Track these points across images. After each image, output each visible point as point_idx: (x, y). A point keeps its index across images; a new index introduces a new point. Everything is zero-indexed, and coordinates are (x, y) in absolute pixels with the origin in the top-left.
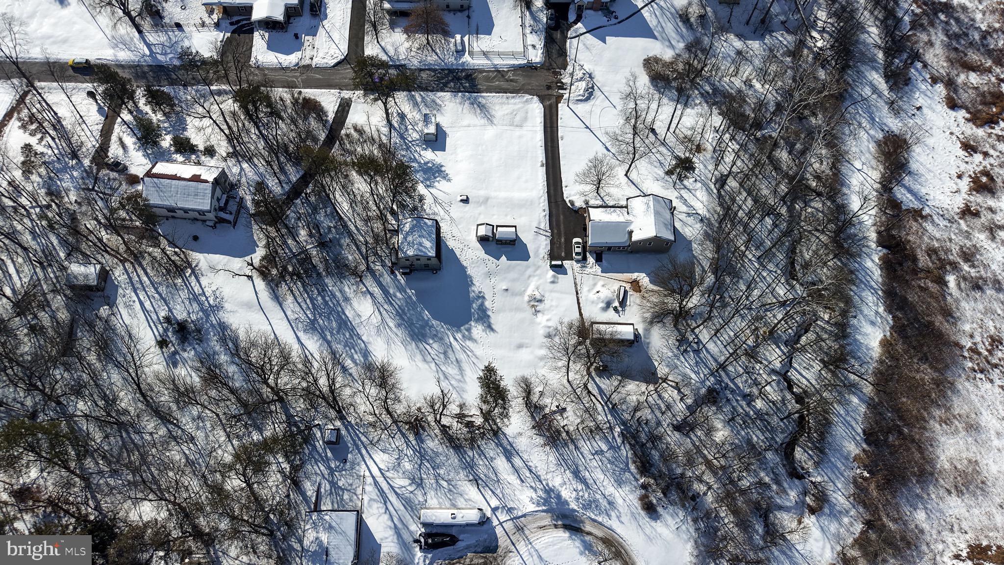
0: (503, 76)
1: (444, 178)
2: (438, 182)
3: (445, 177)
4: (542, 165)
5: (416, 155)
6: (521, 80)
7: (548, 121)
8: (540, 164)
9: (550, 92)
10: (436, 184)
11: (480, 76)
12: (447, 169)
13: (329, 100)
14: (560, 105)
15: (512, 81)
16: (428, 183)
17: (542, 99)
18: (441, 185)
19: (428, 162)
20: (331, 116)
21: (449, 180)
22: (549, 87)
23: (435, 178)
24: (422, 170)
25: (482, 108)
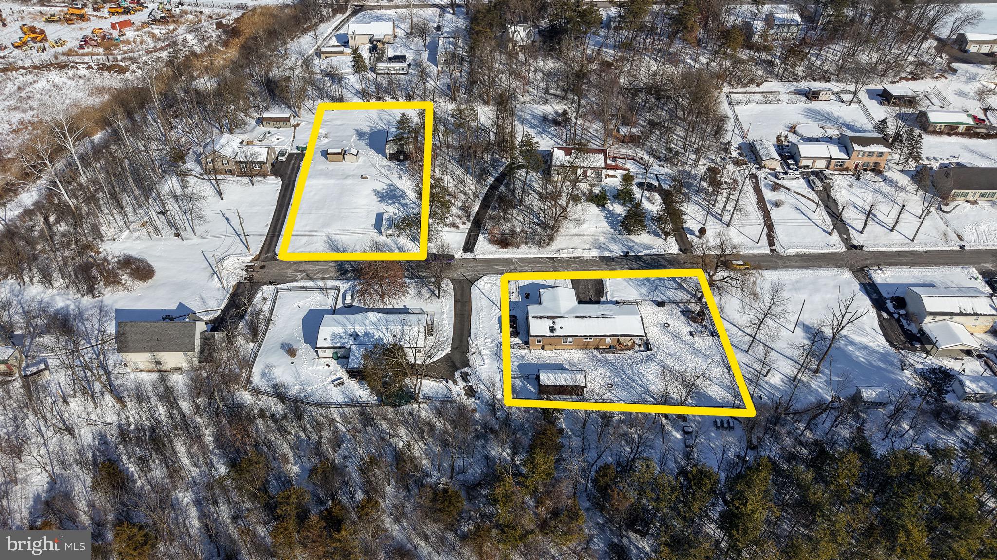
0: (307, 275)
1: (378, 192)
2: (383, 189)
3: (377, 193)
5: (402, 209)
6: (290, 272)
7: (275, 239)
8: (293, 206)
9: (263, 263)
10: (385, 187)
11: (332, 274)
12: (375, 199)
13: (484, 248)
14: (258, 253)
15: (300, 271)
16: (392, 188)
17: (274, 258)
18: (381, 186)
19: (391, 203)
20: (481, 237)
21: (374, 190)
22: (263, 267)
23: (386, 192)
24: (397, 197)
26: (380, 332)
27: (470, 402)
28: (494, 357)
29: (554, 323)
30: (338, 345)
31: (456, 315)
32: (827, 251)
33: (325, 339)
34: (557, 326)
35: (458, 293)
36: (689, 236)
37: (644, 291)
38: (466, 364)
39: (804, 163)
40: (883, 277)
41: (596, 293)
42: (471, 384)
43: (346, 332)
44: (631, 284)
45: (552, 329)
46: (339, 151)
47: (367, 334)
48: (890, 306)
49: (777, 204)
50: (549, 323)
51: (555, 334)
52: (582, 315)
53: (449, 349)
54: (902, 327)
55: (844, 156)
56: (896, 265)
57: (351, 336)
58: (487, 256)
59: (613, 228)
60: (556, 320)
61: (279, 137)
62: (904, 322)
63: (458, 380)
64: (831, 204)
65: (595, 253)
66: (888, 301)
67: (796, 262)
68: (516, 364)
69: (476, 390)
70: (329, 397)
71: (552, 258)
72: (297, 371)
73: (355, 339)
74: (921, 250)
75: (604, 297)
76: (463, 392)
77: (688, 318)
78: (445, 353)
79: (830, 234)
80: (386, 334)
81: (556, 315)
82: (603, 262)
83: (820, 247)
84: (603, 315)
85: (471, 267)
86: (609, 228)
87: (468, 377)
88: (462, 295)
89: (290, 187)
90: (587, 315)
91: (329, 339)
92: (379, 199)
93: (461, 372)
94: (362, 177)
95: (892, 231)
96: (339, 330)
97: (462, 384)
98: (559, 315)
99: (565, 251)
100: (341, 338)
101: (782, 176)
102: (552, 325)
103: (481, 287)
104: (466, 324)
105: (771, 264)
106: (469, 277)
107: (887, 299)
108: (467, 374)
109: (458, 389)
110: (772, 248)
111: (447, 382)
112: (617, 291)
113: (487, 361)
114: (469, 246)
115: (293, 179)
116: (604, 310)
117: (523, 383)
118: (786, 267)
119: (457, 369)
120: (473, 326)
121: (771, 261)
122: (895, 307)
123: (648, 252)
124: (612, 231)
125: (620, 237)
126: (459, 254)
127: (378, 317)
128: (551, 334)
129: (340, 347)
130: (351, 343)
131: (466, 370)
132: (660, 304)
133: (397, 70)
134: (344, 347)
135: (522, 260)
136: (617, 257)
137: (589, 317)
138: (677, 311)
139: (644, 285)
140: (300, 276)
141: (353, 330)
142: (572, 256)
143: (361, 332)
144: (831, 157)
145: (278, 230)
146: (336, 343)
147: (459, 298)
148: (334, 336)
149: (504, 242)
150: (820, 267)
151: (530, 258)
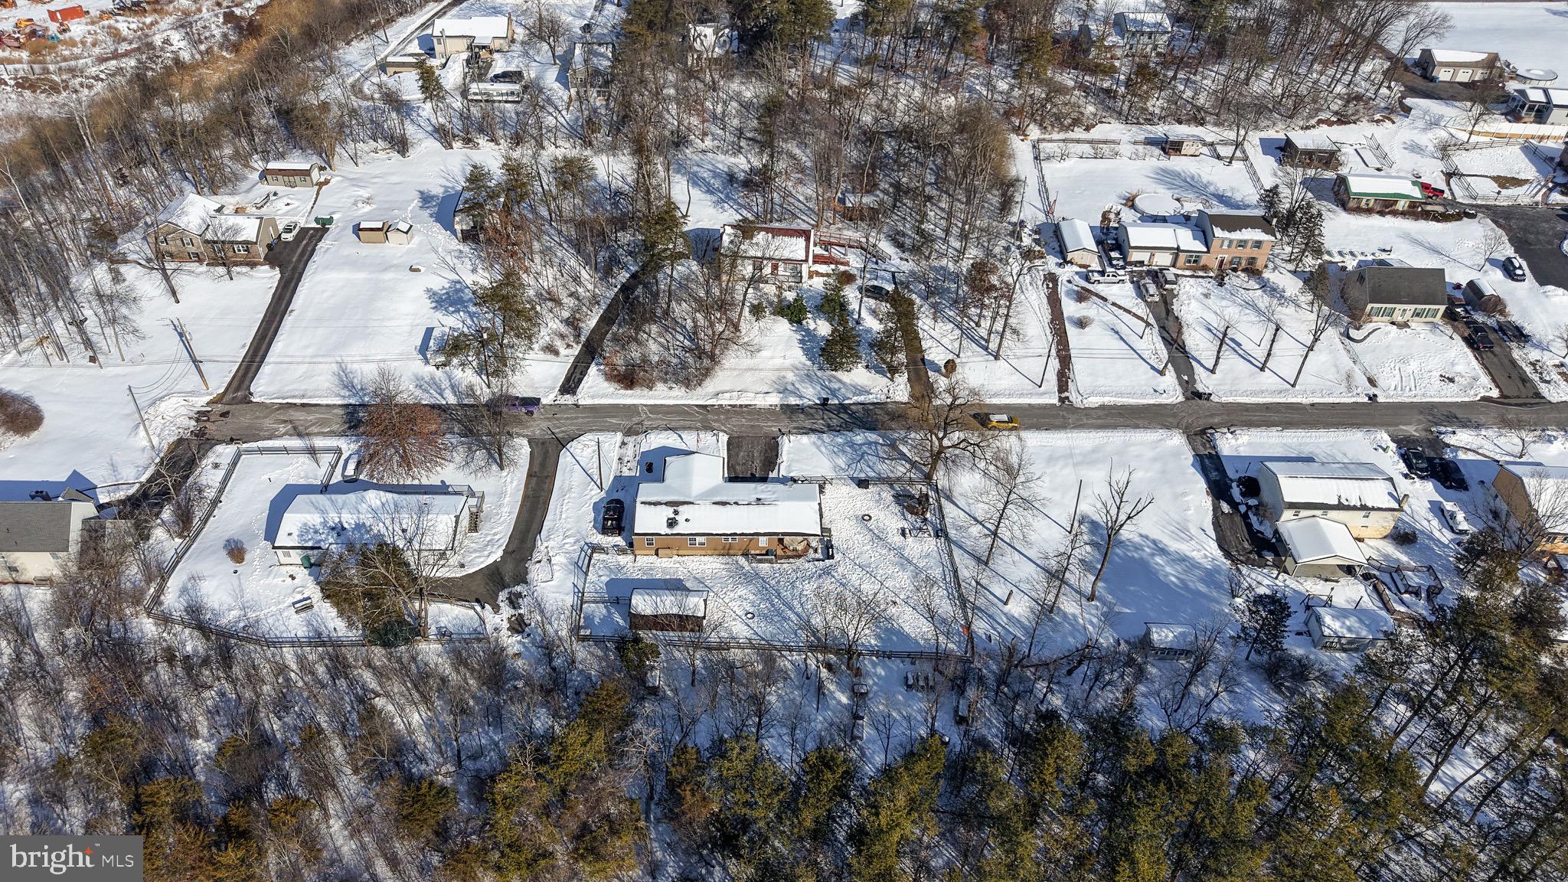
0: (295, 428)
1: (435, 294)
2: (444, 288)
3: (432, 294)
4: (292, 311)
5: (469, 322)
6: (268, 423)
7: (253, 369)
8: (293, 314)
9: (227, 408)
10: (447, 286)
11: (335, 427)
12: (428, 304)
13: (596, 388)
14: (222, 390)
15: (285, 422)
16: (458, 286)
17: (246, 400)
18: (440, 283)
19: (453, 312)
20: (593, 370)
21: (428, 290)
22: (224, 415)
23: (447, 293)
24: (464, 302)
25: (348, 385)
26: (381, 524)
27: (512, 643)
28: (572, 567)
29: (676, 513)
30: (310, 544)
31: (525, 497)
32: (1152, 402)
33: (290, 534)
34: (680, 518)
35: (537, 462)
36: (930, 373)
37: (841, 461)
38: (522, 578)
39: (1135, 256)
40: (1233, 444)
41: (764, 465)
42: (521, 611)
43: (325, 523)
44: (823, 449)
45: (672, 523)
46: (379, 225)
47: (359, 526)
48: (1236, 492)
49: (1082, 323)
50: (669, 512)
51: (676, 530)
52: (724, 499)
53: (500, 553)
54: (1249, 526)
55: (1200, 247)
56: (1258, 426)
57: (333, 529)
58: (597, 401)
59: (810, 359)
60: (680, 509)
61: (289, 201)
62: (1254, 519)
63: (501, 604)
64: (1171, 325)
65: (774, 400)
66: (1234, 485)
67: (1099, 418)
68: (605, 579)
69: (528, 622)
70: (283, 628)
71: (704, 407)
72: (240, 585)
73: (339, 535)
74: (1305, 401)
75: (776, 471)
76: (506, 625)
77: (904, 507)
78: (490, 561)
79: (1162, 373)
80: (390, 528)
81: (682, 499)
82: (784, 413)
83: (1143, 395)
84: (759, 499)
85: (567, 418)
86: (804, 359)
87: (520, 601)
88: (543, 465)
89: (293, 284)
90: (732, 500)
91: (296, 533)
92: (434, 305)
93: (510, 593)
94: (411, 269)
95: (1262, 369)
96: (315, 519)
97: (506, 611)
98: (687, 500)
99: (727, 395)
100: (316, 532)
101: (1096, 276)
102: (672, 516)
103: (577, 452)
104: (539, 513)
105: (1057, 422)
106: (560, 436)
107: (1232, 481)
108: (519, 595)
109: (497, 620)
110: (1063, 395)
111: (483, 607)
112: (798, 461)
113: (556, 575)
114: (570, 385)
115: (300, 270)
116: (763, 492)
117: (608, 611)
118: (1080, 426)
119: (504, 587)
120: (549, 517)
121: (1057, 416)
122: (1243, 494)
123: (861, 399)
124: (809, 363)
125: (819, 374)
126: (552, 397)
127: (384, 500)
128: (669, 531)
129: (312, 548)
130: (331, 540)
131: (518, 588)
132: (863, 483)
133: (502, 95)
134: (319, 548)
135: (655, 409)
136: (810, 407)
137: (736, 503)
138: (887, 495)
139: (844, 452)
140: (282, 429)
141: (337, 520)
142: (738, 403)
143: (349, 524)
144: (1178, 248)
145: (261, 353)
146: (307, 542)
147: (536, 469)
148: (305, 530)
149: (628, 379)
150: (1137, 427)
151: (669, 406)
